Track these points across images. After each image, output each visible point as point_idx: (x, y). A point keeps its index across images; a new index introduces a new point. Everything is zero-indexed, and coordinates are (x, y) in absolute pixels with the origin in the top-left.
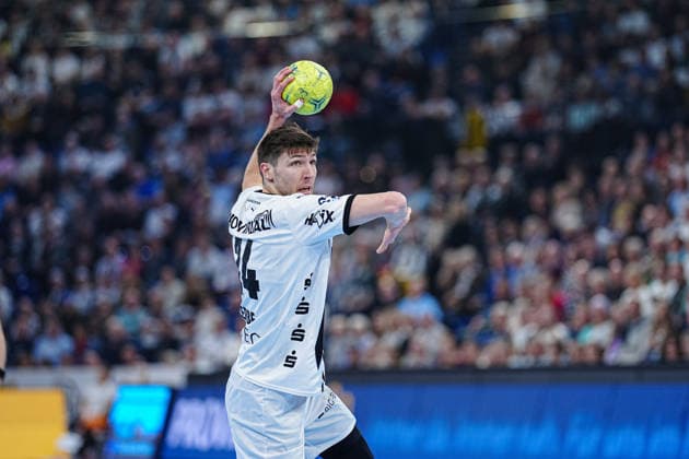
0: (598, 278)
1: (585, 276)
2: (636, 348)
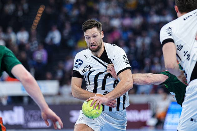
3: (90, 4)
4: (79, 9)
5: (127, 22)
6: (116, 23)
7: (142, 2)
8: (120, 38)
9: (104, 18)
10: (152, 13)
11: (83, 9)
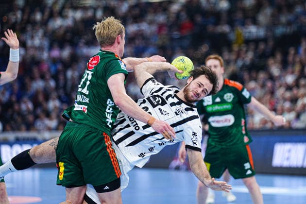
0: (288, 95)
1: (283, 94)
2: (303, 122)
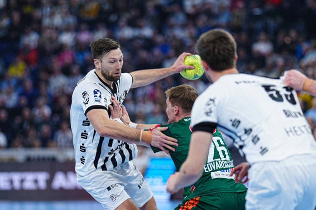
3: (28, 9)
4: (11, 18)
5: (85, 37)
6: (67, 38)
7: (107, 7)
8: (74, 62)
9: (48, 31)
10: (122, 23)
11: (16, 17)
